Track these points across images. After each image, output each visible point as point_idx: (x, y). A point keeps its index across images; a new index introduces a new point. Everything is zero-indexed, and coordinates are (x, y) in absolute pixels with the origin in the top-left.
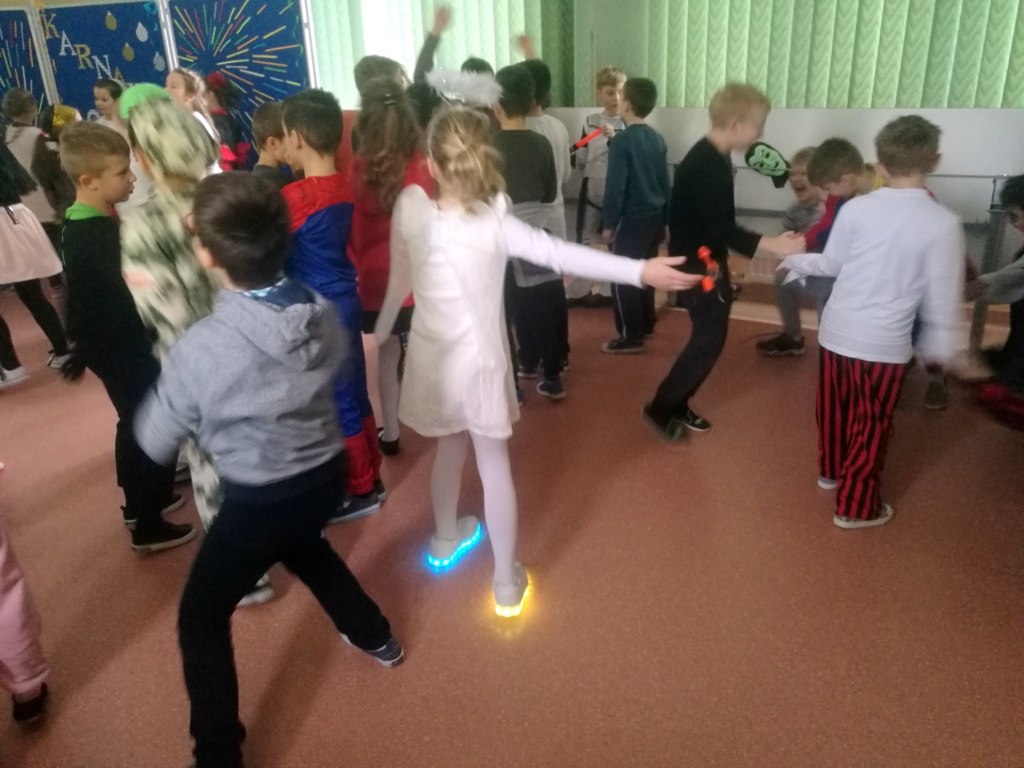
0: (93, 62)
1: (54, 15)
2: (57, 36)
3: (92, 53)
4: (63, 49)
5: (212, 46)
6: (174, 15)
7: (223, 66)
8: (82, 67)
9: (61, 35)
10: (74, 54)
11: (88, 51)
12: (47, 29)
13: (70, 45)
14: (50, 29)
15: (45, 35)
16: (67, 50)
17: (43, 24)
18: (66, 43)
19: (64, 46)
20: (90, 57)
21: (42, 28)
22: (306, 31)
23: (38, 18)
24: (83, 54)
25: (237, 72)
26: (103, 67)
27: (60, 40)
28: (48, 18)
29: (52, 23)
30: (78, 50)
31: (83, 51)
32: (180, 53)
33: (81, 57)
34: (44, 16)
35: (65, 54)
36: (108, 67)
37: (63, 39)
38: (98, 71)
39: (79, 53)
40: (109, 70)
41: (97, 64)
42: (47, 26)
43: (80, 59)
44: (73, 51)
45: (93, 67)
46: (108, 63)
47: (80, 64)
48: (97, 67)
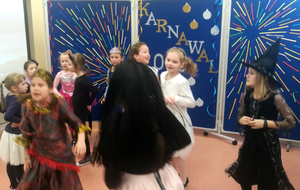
0: (167, 29)
1: (147, 4)
2: (147, 14)
3: (168, 24)
4: (148, 21)
5: (259, 23)
6: (234, 6)
7: (265, 35)
8: (159, 31)
9: (149, 14)
10: (155, 24)
11: (165, 22)
12: (141, 11)
13: (154, 20)
14: (143, 11)
15: (139, 14)
16: (152, 23)
17: (139, 8)
18: (152, 18)
19: (150, 20)
20: (166, 26)
24: (162, 25)
25: (275, 38)
26: (173, 32)
28: (143, 6)
29: (145, 8)
30: (159, 22)
31: (162, 23)
32: (232, 26)
33: (159, 26)
34: (141, 4)
35: (149, 24)
36: (177, 32)
37: (150, 17)
38: (169, 33)
39: (159, 24)
40: (177, 33)
41: (169, 30)
42: (141, 9)
43: (159, 27)
44: (155, 23)
45: (166, 32)
46: (177, 30)
47: (157, 30)
48: (169, 32)
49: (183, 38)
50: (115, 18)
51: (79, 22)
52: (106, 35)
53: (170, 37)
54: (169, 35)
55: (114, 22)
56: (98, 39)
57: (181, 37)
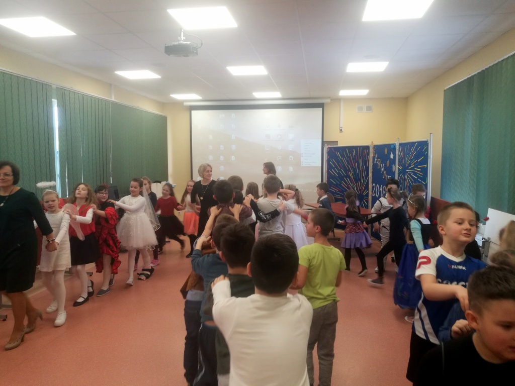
0: (380, 166)
5: (406, 163)
6: (399, 150)
8: (378, 168)
11: (380, 161)
13: (377, 159)
21: (372, 153)
22: (429, 160)
25: (410, 174)
27: (375, 157)
29: (375, 151)
32: (399, 166)
33: (378, 164)
34: (373, 148)
35: (375, 162)
38: (381, 170)
46: (383, 167)
51: (342, 160)
52: (354, 169)
56: (351, 172)
57: (384, 173)
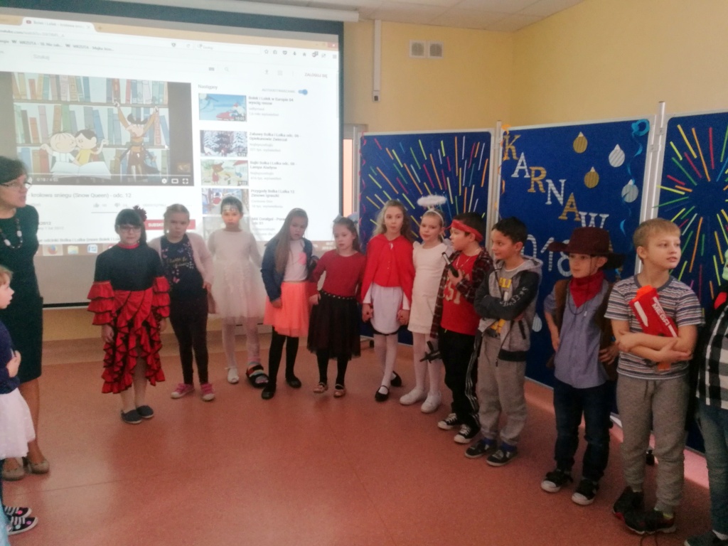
0: (546, 186)
1: (517, 137)
2: (515, 157)
3: (547, 177)
4: (517, 171)
6: (673, 136)
8: (532, 190)
9: (519, 156)
10: (527, 176)
11: (544, 173)
12: (507, 151)
14: (510, 149)
15: (503, 156)
16: (522, 172)
17: (504, 145)
18: (522, 165)
19: (519, 167)
20: (543, 181)
21: (501, 148)
23: (501, 140)
24: (538, 177)
26: (556, 192)
27: (517, 162)
28: (510, 140)
29: (513, 144)
30: (533, 172)
31: (538, 174)
33: (534, 179)
34: (507, 137)
35: (518, 176)
36: (562, 192)
37: (520, 161)
38: (549, 195)
39: (533, 175)
40: (562, 195)
41: (549, 189)
42: (507, 147)
43: (533, 182)
44: (527, 174)
45: (544, 192)
46: (563, 189)
47: (530, 187)
48: (549, 192)
49: (572, 206)
50: (461, 165)
53: (549, 202)
54: (549, 199)
55: (459, 172)
57: (568, 204)
